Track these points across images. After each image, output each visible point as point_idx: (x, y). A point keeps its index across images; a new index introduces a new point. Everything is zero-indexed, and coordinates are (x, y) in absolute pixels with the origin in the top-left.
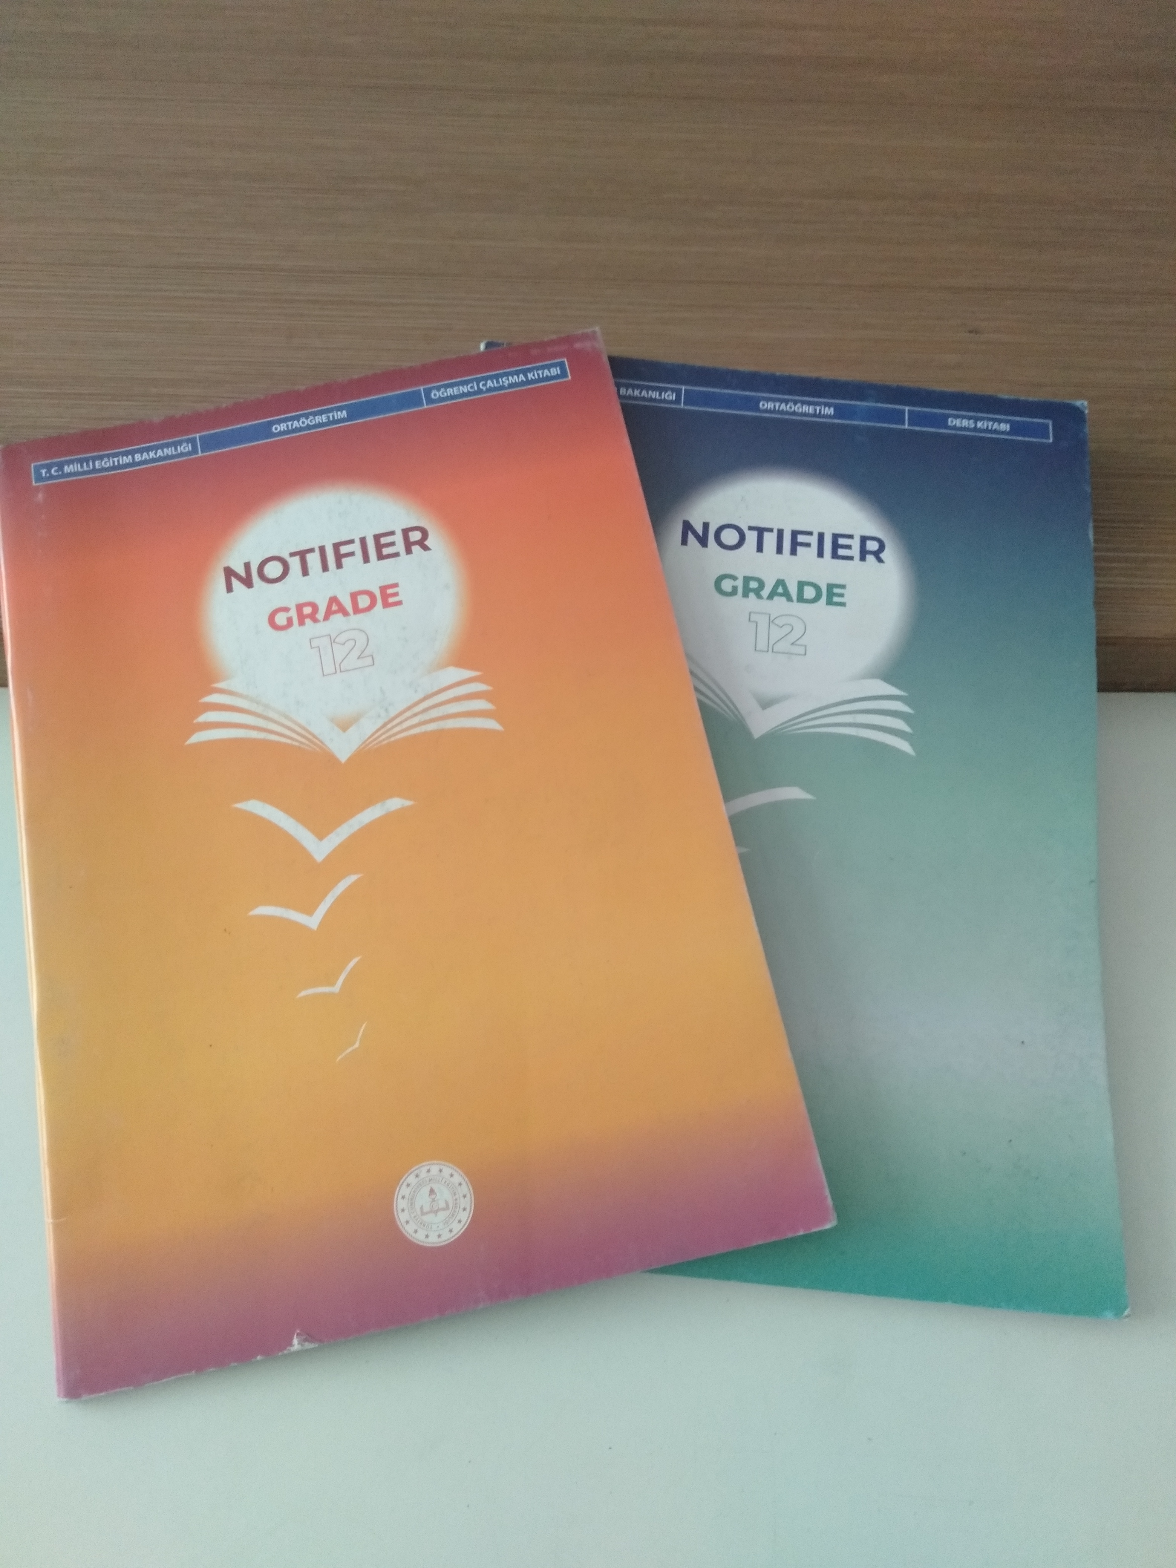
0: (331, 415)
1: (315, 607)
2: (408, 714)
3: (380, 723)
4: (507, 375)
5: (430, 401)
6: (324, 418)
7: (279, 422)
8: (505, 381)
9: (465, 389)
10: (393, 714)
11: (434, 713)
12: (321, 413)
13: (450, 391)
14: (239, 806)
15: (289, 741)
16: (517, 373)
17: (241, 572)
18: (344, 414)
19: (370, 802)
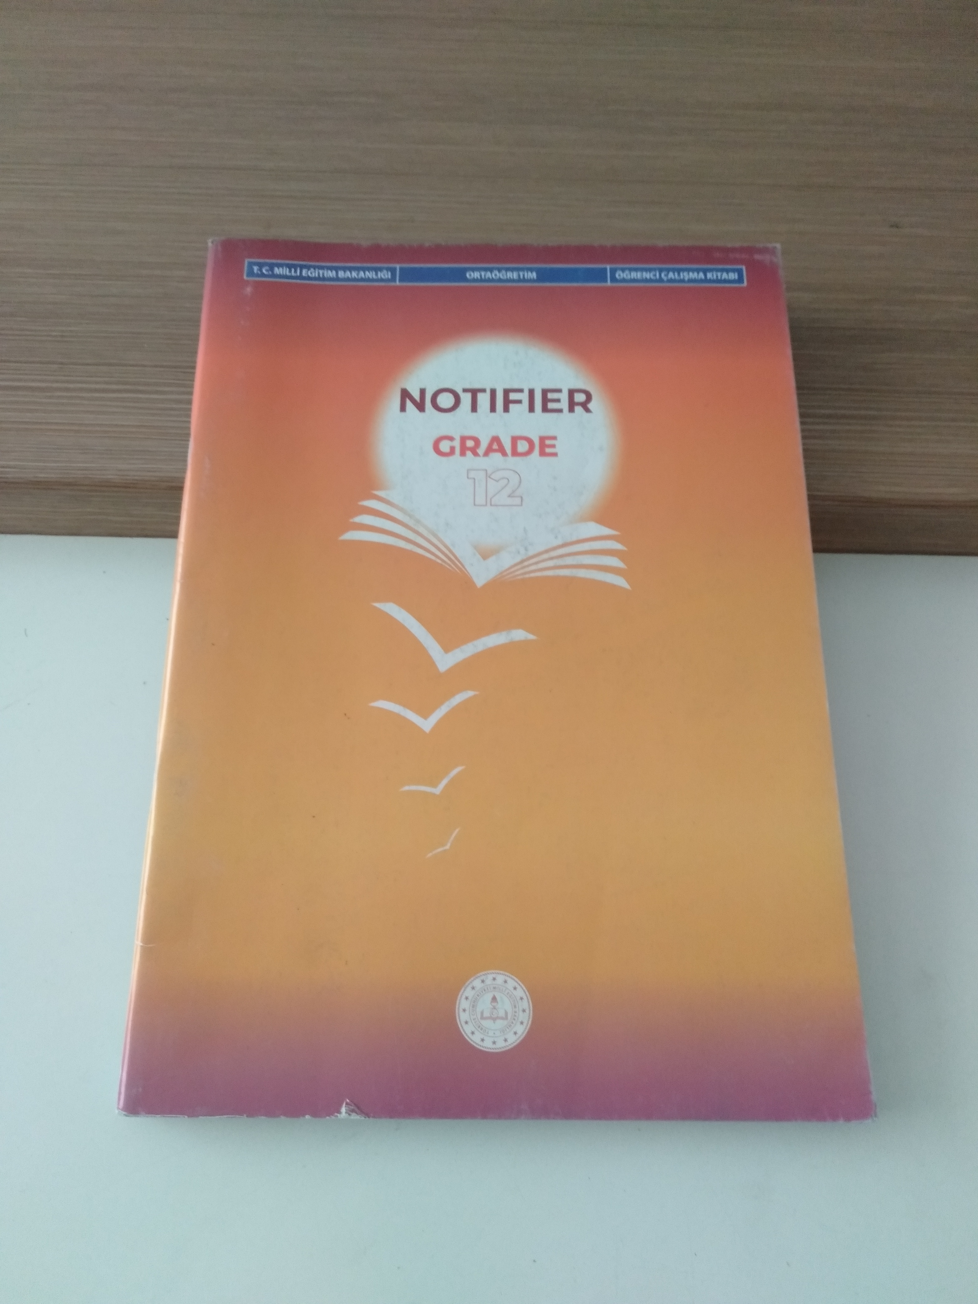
0: (521, 274)
1: (477, 441)
2: (545, 556)
3: (518, 559)
4: (688, 270)
5: (613, 279)
6: (515, 275)
7: (473, 270)
8: (685, 276)
9: (647, 275)
10: (531, 553)
11: (569, 561)
12: (512, 270)
13: (634, 275)
14: (377, 605)
15: (433, 558)
16: (698, 271)
17: (417, 396)
18: (534, 275)
19: (496, 628)
